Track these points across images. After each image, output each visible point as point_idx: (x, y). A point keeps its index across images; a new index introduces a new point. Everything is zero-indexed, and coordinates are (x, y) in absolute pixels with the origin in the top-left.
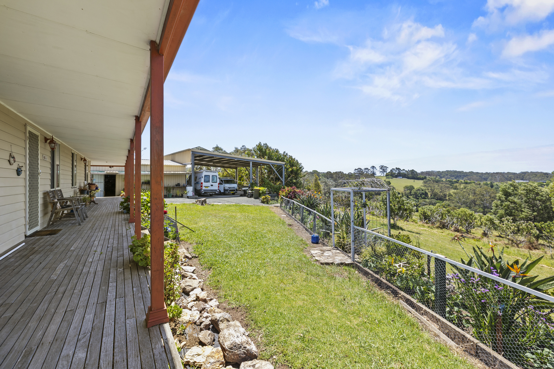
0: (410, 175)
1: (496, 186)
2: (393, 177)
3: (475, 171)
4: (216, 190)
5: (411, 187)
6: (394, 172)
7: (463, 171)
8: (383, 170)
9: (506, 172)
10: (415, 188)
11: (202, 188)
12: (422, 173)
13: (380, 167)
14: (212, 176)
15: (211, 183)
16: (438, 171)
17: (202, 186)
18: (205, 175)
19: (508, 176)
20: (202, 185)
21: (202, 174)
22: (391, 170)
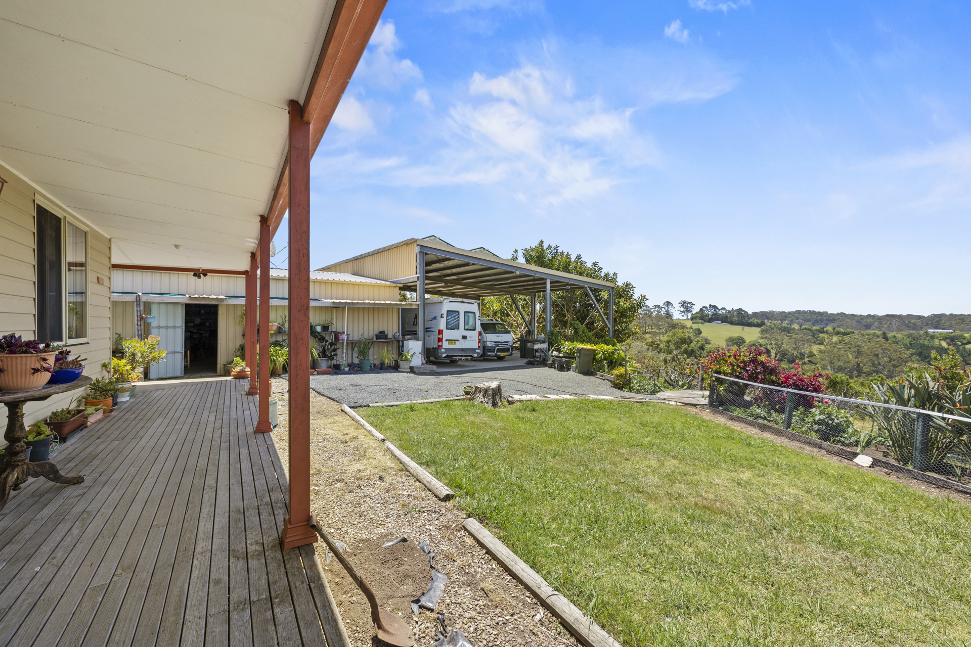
0: (735, 319)
1: (894, 339)
2: (705, 321)
3: (848, 312)
4: (473, 350)
5: (738, 339)
6: (706, 312)
7: (826, 312)
8: (687, 308)
9: (905, 314)
10: (747, 341)
11: (440, 344)
12: (755, 314)
13: (680, 303)
14: (465, 312)
15: (461, 332)
16: (781, 311)
17: (440, 340)
18: (448, 311)
19: (910, 322)
20: (440, 336)
21: (441, 309)
22: (701, 310)
